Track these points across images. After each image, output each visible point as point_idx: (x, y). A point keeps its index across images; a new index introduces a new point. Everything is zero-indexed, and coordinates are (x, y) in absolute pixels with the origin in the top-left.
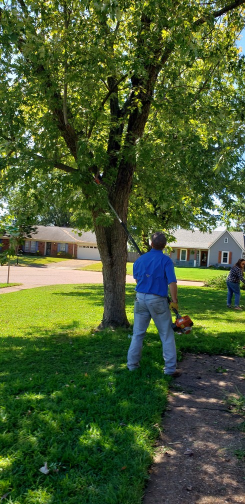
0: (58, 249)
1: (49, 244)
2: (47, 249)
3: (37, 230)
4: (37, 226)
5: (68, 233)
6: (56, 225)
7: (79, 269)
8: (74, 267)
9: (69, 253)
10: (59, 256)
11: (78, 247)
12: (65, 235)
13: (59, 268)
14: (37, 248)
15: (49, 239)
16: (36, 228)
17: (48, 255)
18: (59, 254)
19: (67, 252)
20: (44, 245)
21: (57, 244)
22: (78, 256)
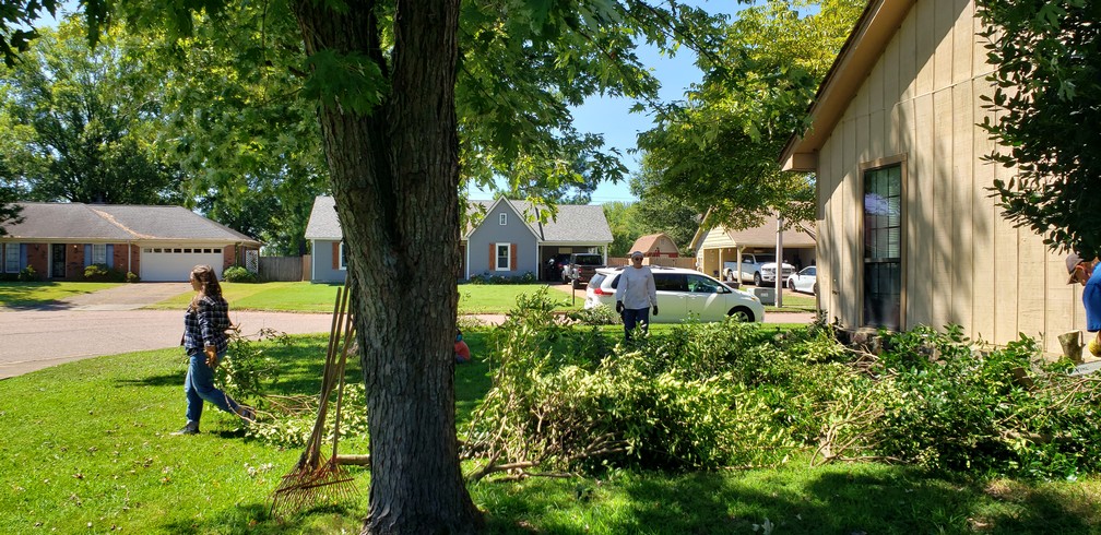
0: (87, 260)
1: (60, 249)
2: (54, 261)
3: (21, 214)
4: (21, 204)
5: (111, 218)
6: (74, 200)
7: (149, 305)
8: (136, 302)
9: (120, 266)
10: (91, 276)
11: (142, 251)
12: (102, 223)
13: (94, 308)
14: (25, 260)
15: (57, 236)
16: (19, 209)
17: (58, 277)
18: (88, 273)
19: (111, 265)
20: (45, 253)
21: (81, 249)
22: (143, 275)
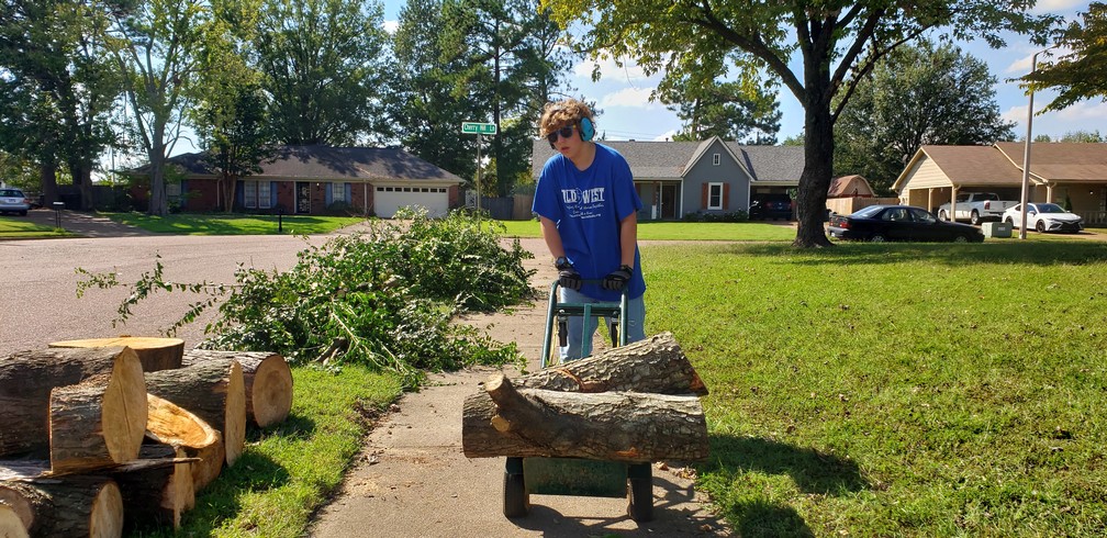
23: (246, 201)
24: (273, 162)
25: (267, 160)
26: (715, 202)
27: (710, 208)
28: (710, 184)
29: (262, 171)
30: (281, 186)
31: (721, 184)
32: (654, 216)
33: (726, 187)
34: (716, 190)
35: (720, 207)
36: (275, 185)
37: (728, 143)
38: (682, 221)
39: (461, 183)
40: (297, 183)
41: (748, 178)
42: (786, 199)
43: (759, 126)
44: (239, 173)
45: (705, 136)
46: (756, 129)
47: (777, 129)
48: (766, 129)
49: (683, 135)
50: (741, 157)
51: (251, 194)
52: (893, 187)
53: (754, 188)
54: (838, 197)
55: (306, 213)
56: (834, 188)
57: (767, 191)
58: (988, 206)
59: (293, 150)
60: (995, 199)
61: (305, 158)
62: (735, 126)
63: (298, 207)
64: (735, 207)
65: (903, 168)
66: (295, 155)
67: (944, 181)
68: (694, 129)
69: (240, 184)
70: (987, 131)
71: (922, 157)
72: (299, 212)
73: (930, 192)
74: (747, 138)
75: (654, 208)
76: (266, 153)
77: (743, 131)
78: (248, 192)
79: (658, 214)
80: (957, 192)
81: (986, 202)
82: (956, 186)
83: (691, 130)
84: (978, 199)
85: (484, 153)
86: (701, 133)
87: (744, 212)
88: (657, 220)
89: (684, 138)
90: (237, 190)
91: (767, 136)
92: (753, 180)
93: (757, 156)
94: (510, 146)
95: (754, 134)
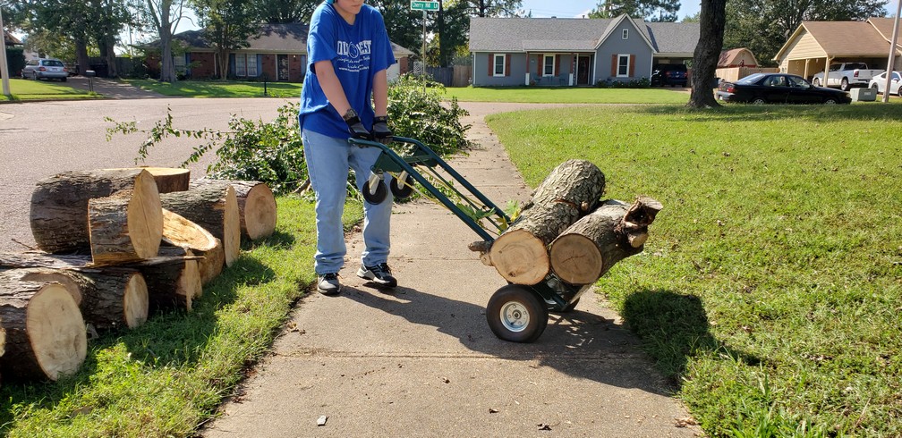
1: (283, 58)
2: (279, 68)
14: (260, 67)
15: (282, 48)
17: (283, 80)
20: (273, 61)
21: (298, 59)
23: (237, 70)
24: (258, 38)
25: (254, 36)
26: (623, 71)
27: (618, 75)
28: (619, 56)
29: (249, 46)
30: (265, 58)
31: (629, 56)
32: (571, 83)
33: (633, 58)
34: (624, 60)
35: (627, 76)
36: (260, 58)
37: (636, 20)
38: (595, 87)
39: (410, 55)
40: (278, 55)
41: (651, 50)
42: (683, 68)
43: (662, 5)
44: (232, 47)
45: (616, 13)
46: (659, 9)
47: (677, 8)
48: (668, 8)
49: (597, 13)
50: (646, 32)
51: (241, 65)
52: (775, 59)
53: (656, 59)
54: (727, 67)
55: (286, 80)
56: (724, 59)
57: (667, 62)
58: (857, 74)
59: (273, 27)
60: (864, 68)
61: (283, 34)
62: (642, 5)
63: (279, 75)
64: (639, 75)
65: (785, 42)
66: (276, 32)
67: (820, 52)
68: (607, 8)
69: (232, 57)
70: (862, 8)
71: (803, 31)
72: (280, 80)
73: (807, 62)
74: (652, 16)
75: (571, 76)
76: (253, 31)
77: (648, 10)
78: (239, 63)
79: (574, 81)
80: (831, 62)
81: (855, 71)
82: (830, 57)
83: (604, 8)
84: (848, 68)
85: (429, 29)
86: (613, 11)
87: (647, 79)
88: (574, 87)
89: (599, 15)
90: (230, 61)
91: (669, 14)
92: (655, 52)
93: (660, 32)
94: (451, 24)
95: (658, 13)
